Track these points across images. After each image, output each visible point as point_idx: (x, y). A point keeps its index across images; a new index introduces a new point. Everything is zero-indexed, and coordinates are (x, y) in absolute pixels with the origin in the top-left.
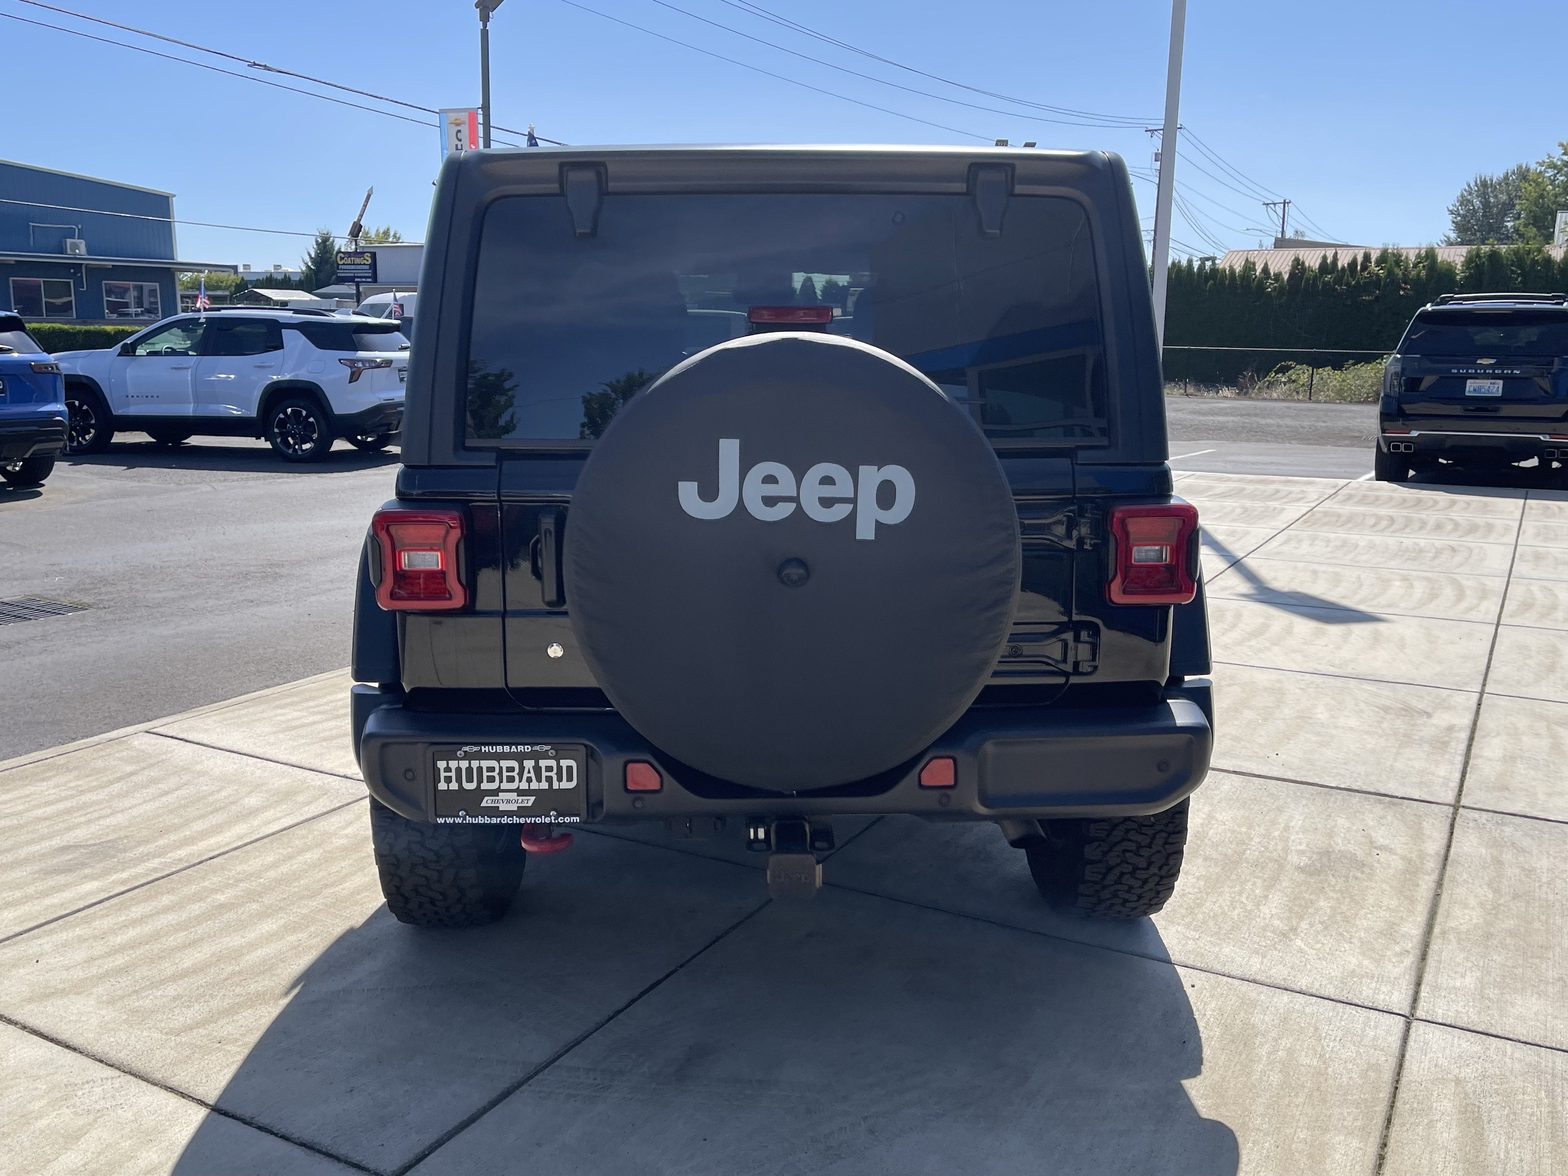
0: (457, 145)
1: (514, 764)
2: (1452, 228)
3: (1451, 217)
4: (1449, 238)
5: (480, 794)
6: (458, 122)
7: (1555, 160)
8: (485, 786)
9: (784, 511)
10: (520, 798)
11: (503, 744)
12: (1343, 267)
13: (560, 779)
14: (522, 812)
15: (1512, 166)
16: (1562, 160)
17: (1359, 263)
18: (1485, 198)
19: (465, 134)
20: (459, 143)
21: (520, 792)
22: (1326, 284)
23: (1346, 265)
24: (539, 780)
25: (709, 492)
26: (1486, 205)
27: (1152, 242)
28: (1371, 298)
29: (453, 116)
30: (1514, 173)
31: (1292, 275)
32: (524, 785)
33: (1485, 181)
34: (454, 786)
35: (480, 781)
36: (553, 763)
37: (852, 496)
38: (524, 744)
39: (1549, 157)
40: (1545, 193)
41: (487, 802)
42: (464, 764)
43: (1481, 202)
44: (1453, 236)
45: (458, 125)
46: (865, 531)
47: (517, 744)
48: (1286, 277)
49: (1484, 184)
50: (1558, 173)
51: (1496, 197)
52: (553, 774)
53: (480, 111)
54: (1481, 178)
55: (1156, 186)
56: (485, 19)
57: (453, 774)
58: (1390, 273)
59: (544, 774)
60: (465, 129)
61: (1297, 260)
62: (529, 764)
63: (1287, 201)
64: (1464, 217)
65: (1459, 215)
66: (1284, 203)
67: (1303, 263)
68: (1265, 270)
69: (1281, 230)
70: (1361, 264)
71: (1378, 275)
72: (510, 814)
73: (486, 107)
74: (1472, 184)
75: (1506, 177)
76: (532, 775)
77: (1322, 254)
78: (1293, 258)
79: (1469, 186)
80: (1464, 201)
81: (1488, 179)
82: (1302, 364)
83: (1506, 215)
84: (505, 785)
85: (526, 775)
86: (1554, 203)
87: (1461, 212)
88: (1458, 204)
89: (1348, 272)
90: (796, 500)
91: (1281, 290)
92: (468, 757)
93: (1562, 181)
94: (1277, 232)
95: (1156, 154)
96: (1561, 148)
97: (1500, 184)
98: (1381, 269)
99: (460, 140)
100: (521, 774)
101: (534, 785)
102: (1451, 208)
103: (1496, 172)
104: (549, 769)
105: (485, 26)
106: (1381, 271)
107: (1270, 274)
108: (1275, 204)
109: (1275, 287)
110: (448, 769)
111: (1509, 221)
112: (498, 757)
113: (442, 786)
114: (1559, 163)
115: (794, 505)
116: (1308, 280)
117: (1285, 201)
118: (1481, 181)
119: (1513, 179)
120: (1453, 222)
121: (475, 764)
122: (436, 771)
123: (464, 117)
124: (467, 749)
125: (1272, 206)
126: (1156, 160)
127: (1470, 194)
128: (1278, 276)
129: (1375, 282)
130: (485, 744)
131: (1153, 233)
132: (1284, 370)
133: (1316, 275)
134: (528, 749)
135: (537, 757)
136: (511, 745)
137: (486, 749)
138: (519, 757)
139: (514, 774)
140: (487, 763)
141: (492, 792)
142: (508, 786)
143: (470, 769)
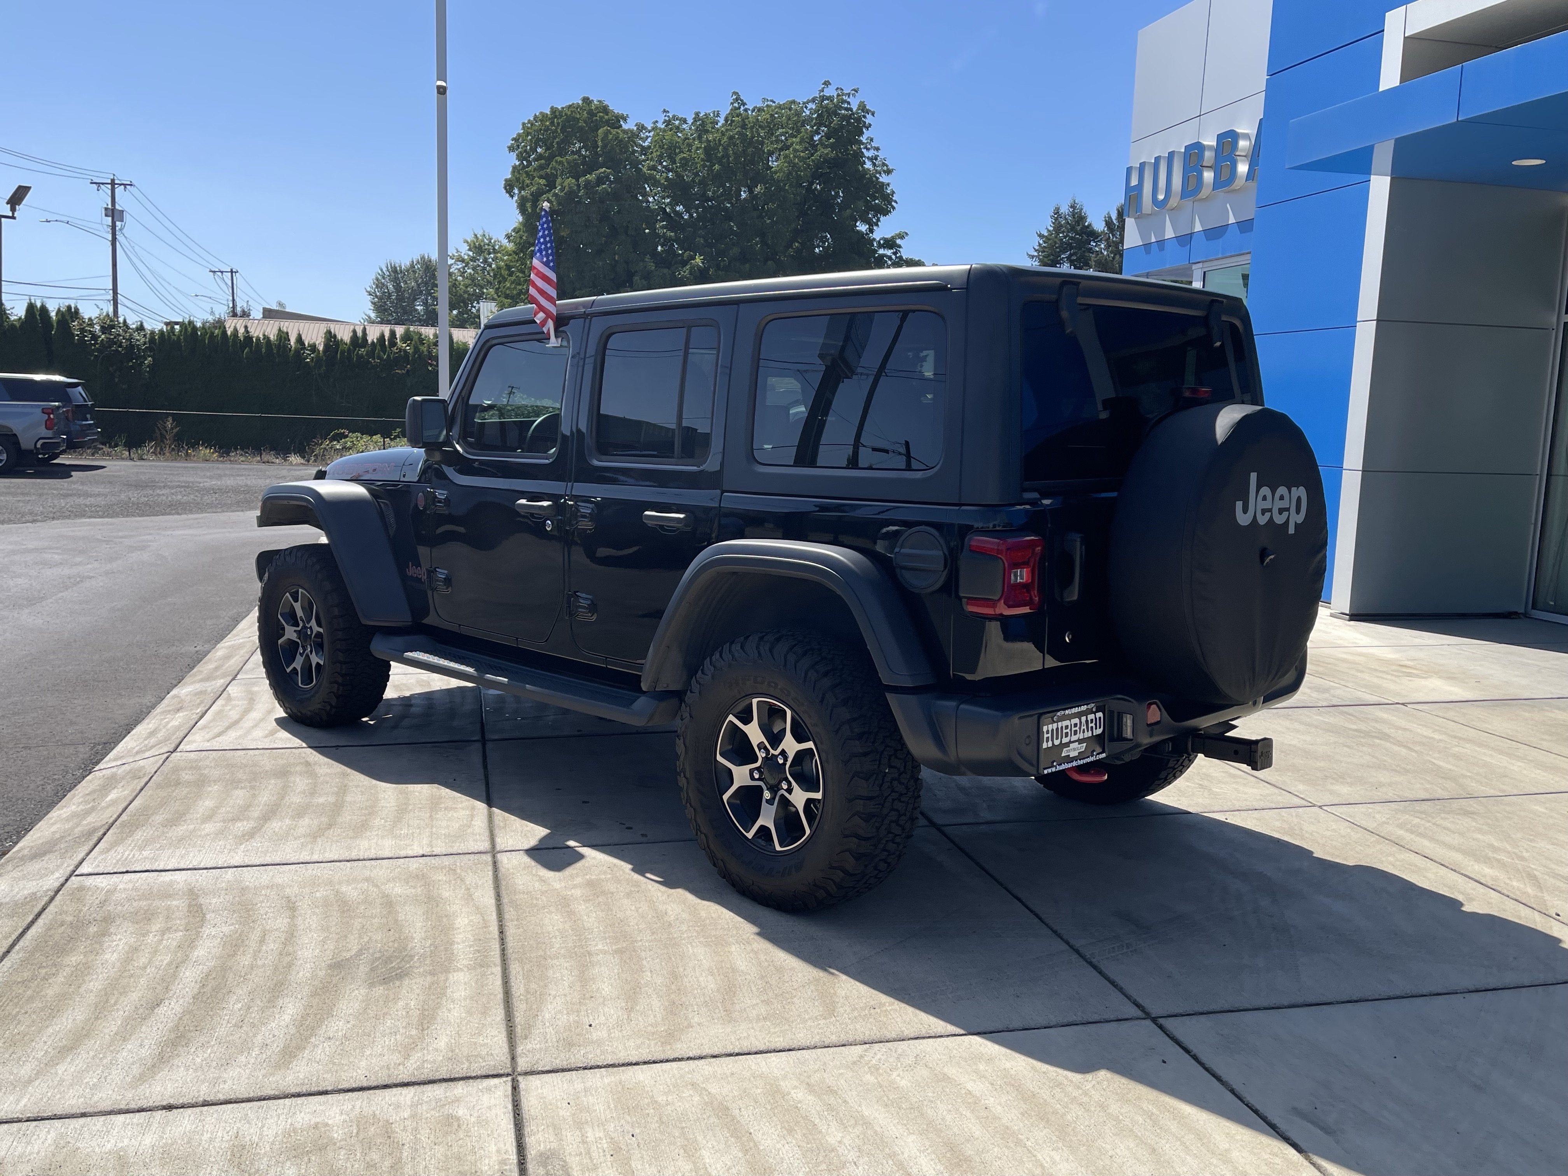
1: (1078, 721)
2: (372, 308)
3: (369, 298)
4: (369, 317)
5: (1062, 747)
7: (462, 254)
8: (1064, 740)
10: (1080, 746)
11: (1075, 707)
12: (373, 342)
13: (1096, 728)
14: (1081, 756)
15: (416, 257)
16: (469, 255)
17: (386, 338)
18: (396, 283)
21: (1080, 741)
22: (360, 357)
23: (375, 341)
24: (1088, 730)
26: (398, 288)
27: (112, 302)
28: (403, 371)
30: (418, 262)
31: (327, 346)
32: (1081, 736)
33: (395, 268)
34: (1050, 744)
35: (1062, 737)
36: (1093, 716)
38: (1082, 705)
39: (458, 251)
40: (457, 283)
41: (1065, 752)
42: (1055, 726)
43: (393, 286)
44: (373, 315)
48: (321, 348)
49: (394, 270)
50: (466, 266)
51: (406, 283)
52: (1093, 725)
54: (391, 265)
55: (109, 244)
57: (1050, 735)
58: (416, 350)
59: (1090, 725)
61: (329, 332)
62: (1084, 719)
63: (234, 270)
64: (380, 298)
65: (376, 296)
66: (232, 272)
67: (335, 336)
68: (299, 339)
69: (231, 298)
70: (389, 340)
71: (405, 351)
72: (1075, 759)
74: (385, 269)
75: (412, 266)
76: (1085, 727)
77: (352, 329)
78: (325, 330)
79: (382, 270)
80: (379, 285)
81: (397, 265)
82: (354, 432)
83: (416, 300)
85: (1082, 728)
86: (465, 292)
87: (378, 294)
88: (374, 287)
89: (378, 347)
91: (318, 361)
93: (470, 273)
94: (228, 300)
95: (106, 209)
96: (466, 244)
97: (408, 271)
98: (408, 346)
100: (1080, 728)
101: (1086, 735)
102: (369, 289)
103: (404, 261)
104: (1092, 721)
106: (408, 348)
107: (305, 345)
108: (222, 272)
109: (313, 357)
110: (1048, 732)
111: (418, 305)
113: (1045, 746)
114: (466, 257)
116: (343, 352)
117: (232, 270)
118: (391, 267)
119: (418, 268)
120: (372, 302)
121: (1060, 725)
122: (1042, 734)
124: (1059, 714)
125: (219, 274)
126: (106, 215)
127: (384, 278)
128: (313, 348)
129: (404, 357)
130: (1067, 709)
131: (111, 292)
132: (339, 437)
133: (349, 348)
134: (1084, 708)
136: (1078, 706)
137: (1067, 712)
138: (1079, 715)
139: (1077, 728)
140: (1067, 723)
141: (1067, 745)
142: (1074, 738)
143: (1057, 729)
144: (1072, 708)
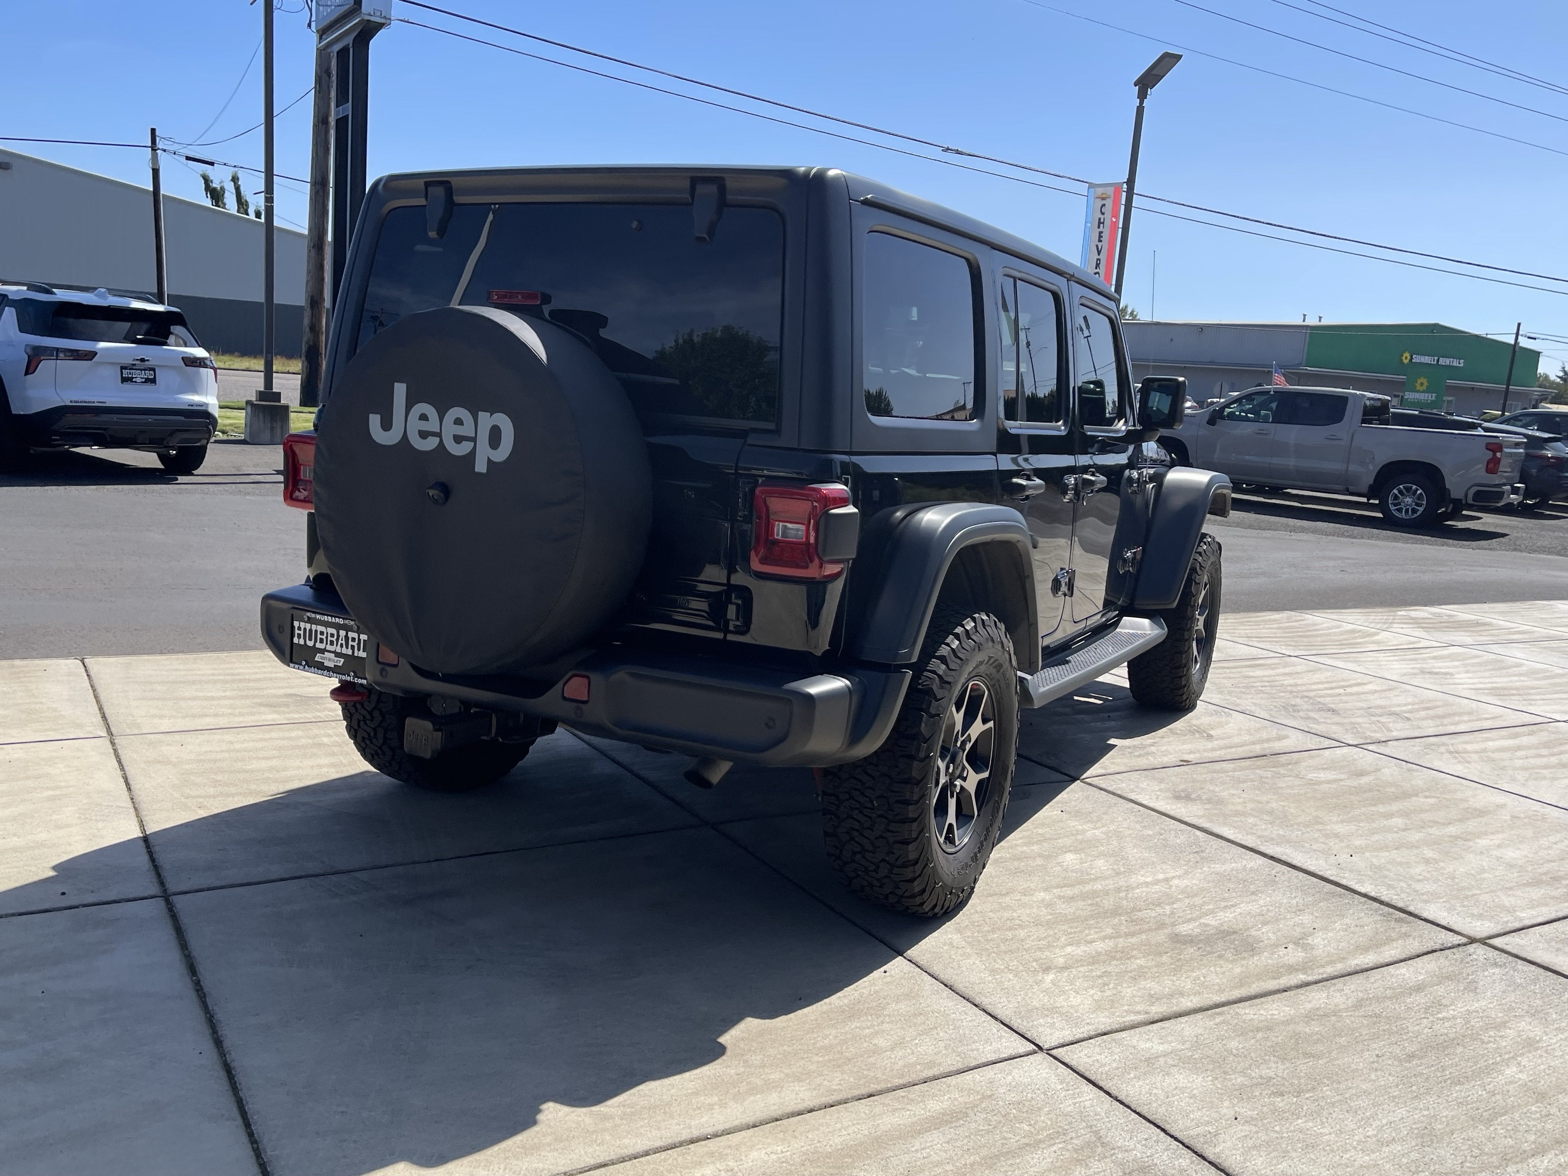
0: (1100, 219)
1: (334, 631)
5: (315, 650)
6: (1104, 196)
8: (318, 645)
9: (431, 444)
10: (337, 659)
11: (328, 615)
13: (359, 650)
19: (1108, 210)
20: (1102, 217)
21: (338, 655)
24: (347, 648)
25: (387, 425)
29: (1100, 191)
32: (338, 650)
34: (302, 642)
35: (316, 641)
36: (355, 635)
37: (473, 435)
38: (339, 618)
41: (318, 657)
42: (308, 626)
45: (1103, 199)
46: (481, 467)
47: (335, 617)
52: (355, 644)
53: (1125, 186)
56: (1142, 96)
57: (302, 632)
59: (351, 643)
60: (1109, 203)
62: (342, 633)
72: (332, 670)
73: (1131, 182)
76: (344, 642)
84: (329, 647)
85: (340, 641)
90: (439, 435)
92: (310, 621)
99: (1103, 214)
100: (337, 640)
101: (344, 651)
104: (353, 640)
105: (1141, 103)
110: (299, 629)
112: (327, 624)
113: (295, 640)
115: (437, 440)
121: (314, 627)
122: (293, 627)
123: (1110, 191)
124: (309, 615)
134: (341, 621)
135: (348, 629)
136: (331, 616)
137: (318, 616)
138: (338, 627)
139: (334, 639)
140: (320, 628)
141: (323, 651)
142: (332, 648)
143: (311, 630)
144: (325, 615)
